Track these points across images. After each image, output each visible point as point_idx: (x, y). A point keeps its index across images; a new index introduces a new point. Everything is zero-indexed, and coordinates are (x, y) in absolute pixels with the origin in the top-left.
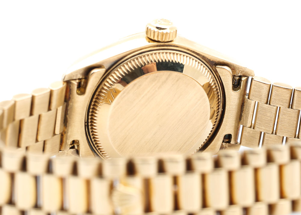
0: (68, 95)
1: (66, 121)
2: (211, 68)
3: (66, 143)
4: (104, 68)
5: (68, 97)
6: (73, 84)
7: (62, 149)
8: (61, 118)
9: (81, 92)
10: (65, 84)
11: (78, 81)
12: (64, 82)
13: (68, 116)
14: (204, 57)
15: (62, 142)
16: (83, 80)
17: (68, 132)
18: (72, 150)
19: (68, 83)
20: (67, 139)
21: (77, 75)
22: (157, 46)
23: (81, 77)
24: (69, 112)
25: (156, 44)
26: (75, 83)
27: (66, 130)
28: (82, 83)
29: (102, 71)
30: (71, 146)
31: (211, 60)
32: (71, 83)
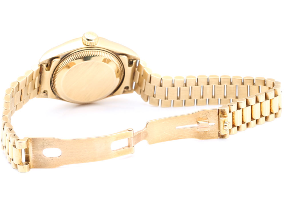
0: (41, 71)
1: (40, 82)
2: (117, 57)
3: (41, 92)
4: (60, 58)
5: (41, 72)
6: (43, 66)
7: (39, 93)
8: (38, 81)
9: (48, 69)
10: (40, 66)
11: (46, 64)
12: (39, 65)
13: (41, 80)
14: (113, 52)
15: (38, 91)
16: (49, 64)
17: (41, 87)
18: (44, 94)
19: (41, 66)
20: (41, 90)
21: (45, 62)
22: (88, 47)
23: (48, 62)
24: (42, 78)
25: (87, 46)
26: (44, 66)
27: (40, 86)
28: (49, 65)
29: (59, 60)
30: (43, 92)
31: (117, 53)
32: (42, 65)
